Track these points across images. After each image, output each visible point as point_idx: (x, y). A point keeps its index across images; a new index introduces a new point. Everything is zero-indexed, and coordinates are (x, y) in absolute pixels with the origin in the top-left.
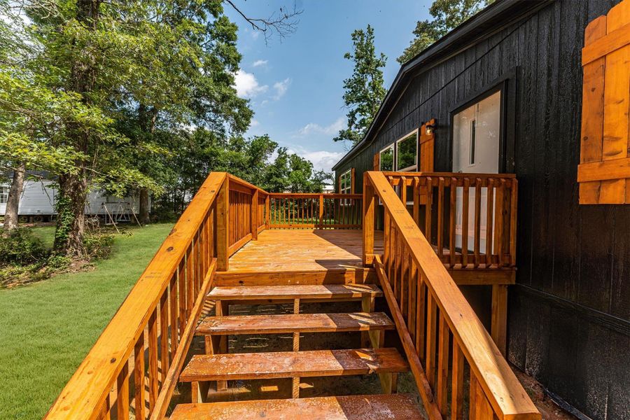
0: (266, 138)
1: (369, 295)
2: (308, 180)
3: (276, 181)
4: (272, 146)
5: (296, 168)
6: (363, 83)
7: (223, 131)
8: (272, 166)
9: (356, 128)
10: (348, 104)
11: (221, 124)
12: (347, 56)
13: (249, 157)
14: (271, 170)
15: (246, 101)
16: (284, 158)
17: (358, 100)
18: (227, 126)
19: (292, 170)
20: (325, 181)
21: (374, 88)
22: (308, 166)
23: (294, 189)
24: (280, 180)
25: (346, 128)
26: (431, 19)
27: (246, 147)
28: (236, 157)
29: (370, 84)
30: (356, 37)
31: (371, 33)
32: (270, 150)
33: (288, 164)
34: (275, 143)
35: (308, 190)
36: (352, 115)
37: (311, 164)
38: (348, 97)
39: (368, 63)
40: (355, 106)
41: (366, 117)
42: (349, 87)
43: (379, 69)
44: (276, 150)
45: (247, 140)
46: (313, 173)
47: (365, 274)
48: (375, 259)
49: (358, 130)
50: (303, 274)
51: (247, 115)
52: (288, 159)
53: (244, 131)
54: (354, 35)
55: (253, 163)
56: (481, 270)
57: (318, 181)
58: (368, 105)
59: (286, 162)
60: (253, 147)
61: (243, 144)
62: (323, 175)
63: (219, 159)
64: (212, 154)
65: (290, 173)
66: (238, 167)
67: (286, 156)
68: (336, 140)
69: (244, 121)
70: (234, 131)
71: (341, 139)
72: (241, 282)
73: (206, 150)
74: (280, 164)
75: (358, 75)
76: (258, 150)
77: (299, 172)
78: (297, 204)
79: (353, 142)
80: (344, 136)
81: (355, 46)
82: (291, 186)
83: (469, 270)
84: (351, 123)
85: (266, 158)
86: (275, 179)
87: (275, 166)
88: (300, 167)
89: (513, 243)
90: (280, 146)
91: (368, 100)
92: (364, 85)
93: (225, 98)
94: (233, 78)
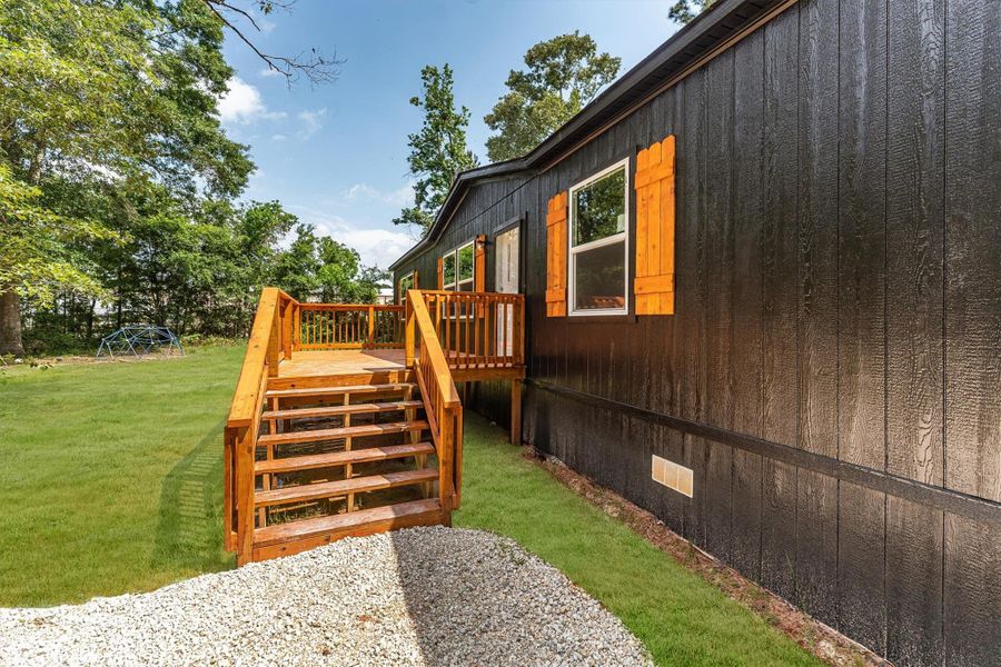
0: (276, 207)
1: (408, 388)
2: (351, 281)
3: (293, 281)
4: (287, 221)
5: (331, 260)
6: (437, 144)
7: (192, 189)
8: (287, 255)
9: (427, 207)
10: (415, 171)
11: (188, 178)
12: (415, 101)
13: (241, 238)
14: (284, 261)
15: (242, 147)
16: (308, 243)
17: (430, 167)
18: (201, 182)
19: (323, 263)
20: (381, 282)
21: (452, 154)
22: (351, 258)
23: (327, 296)
24: (301, 279)
25: (412, 206)
26: (527, 70)
27: (235, 219)
28: (216, 236)
29: (446, 147)
30: (428, 76)
31: (450, 76)
32: (283, 228)
33: (316, 253)
34: (291, 217)
35: (351, 295)
36: (421, 187)
37: (356, 254)
38: (415, 161)
39: (444, 117)
40: (426, 176)
41: (442, 193)
42: (416, 146)
43: (459, 127)
44: (294, 228)
45: (238, 208)
46: (360, 270)
47: (407, 374)
48: (414, 362)
49: (429, 210)
50: (352, 376)
51: (243, 169)
52: (316, 245)
53: (235, 194)
54: (424, 72)
55: (248, 248)
56: (500, 368)
57: (369, 283)
58: (444, 176)
59: (312, 249)
60: (249, 221)
61: (229, 213)
62: (376, 273)
63: (181, 237)
64: (163, 226)
65: (319, 267)
66: (220, 253)
67: (312, 239)
68: (396, 222)
69: (236, 178)
70: (213, 191)
71: (405, 222)
72: (293, 386)
73: (152, 220)
74: (299, 252)
75: (430, 131)
76: (259, 227)
77: (335, 267)
78: (331, 318)
79: (422, 227)
80: (409, 217)
81: (426, 90)
82: (321, 290)
83: (490, 369)
84: (420, 199)
85: (274, 240)
86: (291, 276)
87: (292, 255)
88: (337, 258)
89: (522, 347)
90: (301, 221)
91: (444, 169)
92: (437, 148)
93: (199, 138)
94: (214, 102)
